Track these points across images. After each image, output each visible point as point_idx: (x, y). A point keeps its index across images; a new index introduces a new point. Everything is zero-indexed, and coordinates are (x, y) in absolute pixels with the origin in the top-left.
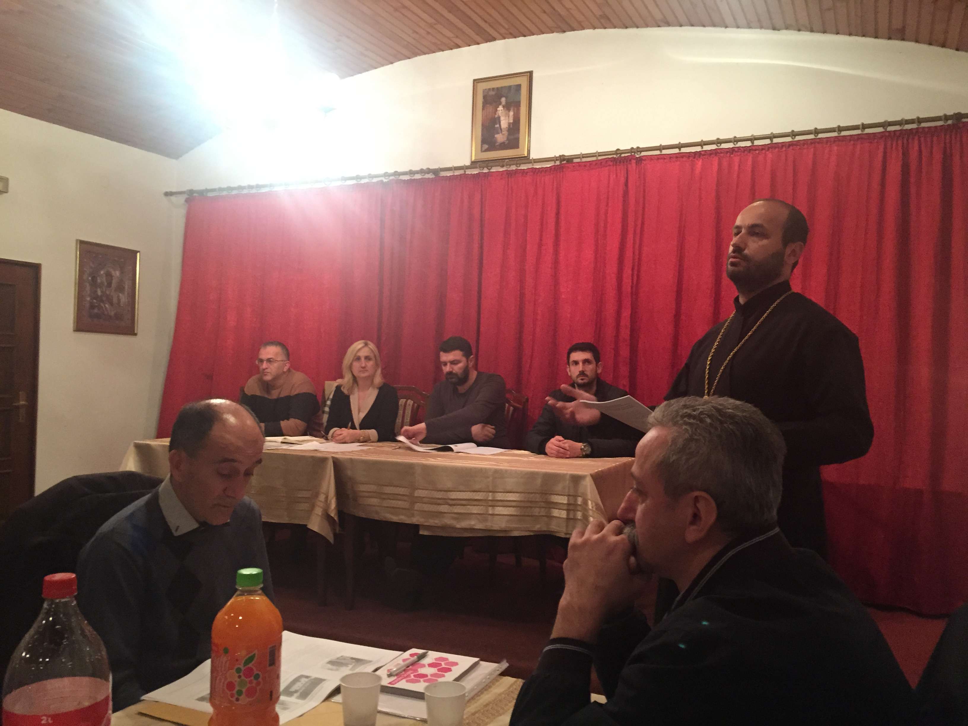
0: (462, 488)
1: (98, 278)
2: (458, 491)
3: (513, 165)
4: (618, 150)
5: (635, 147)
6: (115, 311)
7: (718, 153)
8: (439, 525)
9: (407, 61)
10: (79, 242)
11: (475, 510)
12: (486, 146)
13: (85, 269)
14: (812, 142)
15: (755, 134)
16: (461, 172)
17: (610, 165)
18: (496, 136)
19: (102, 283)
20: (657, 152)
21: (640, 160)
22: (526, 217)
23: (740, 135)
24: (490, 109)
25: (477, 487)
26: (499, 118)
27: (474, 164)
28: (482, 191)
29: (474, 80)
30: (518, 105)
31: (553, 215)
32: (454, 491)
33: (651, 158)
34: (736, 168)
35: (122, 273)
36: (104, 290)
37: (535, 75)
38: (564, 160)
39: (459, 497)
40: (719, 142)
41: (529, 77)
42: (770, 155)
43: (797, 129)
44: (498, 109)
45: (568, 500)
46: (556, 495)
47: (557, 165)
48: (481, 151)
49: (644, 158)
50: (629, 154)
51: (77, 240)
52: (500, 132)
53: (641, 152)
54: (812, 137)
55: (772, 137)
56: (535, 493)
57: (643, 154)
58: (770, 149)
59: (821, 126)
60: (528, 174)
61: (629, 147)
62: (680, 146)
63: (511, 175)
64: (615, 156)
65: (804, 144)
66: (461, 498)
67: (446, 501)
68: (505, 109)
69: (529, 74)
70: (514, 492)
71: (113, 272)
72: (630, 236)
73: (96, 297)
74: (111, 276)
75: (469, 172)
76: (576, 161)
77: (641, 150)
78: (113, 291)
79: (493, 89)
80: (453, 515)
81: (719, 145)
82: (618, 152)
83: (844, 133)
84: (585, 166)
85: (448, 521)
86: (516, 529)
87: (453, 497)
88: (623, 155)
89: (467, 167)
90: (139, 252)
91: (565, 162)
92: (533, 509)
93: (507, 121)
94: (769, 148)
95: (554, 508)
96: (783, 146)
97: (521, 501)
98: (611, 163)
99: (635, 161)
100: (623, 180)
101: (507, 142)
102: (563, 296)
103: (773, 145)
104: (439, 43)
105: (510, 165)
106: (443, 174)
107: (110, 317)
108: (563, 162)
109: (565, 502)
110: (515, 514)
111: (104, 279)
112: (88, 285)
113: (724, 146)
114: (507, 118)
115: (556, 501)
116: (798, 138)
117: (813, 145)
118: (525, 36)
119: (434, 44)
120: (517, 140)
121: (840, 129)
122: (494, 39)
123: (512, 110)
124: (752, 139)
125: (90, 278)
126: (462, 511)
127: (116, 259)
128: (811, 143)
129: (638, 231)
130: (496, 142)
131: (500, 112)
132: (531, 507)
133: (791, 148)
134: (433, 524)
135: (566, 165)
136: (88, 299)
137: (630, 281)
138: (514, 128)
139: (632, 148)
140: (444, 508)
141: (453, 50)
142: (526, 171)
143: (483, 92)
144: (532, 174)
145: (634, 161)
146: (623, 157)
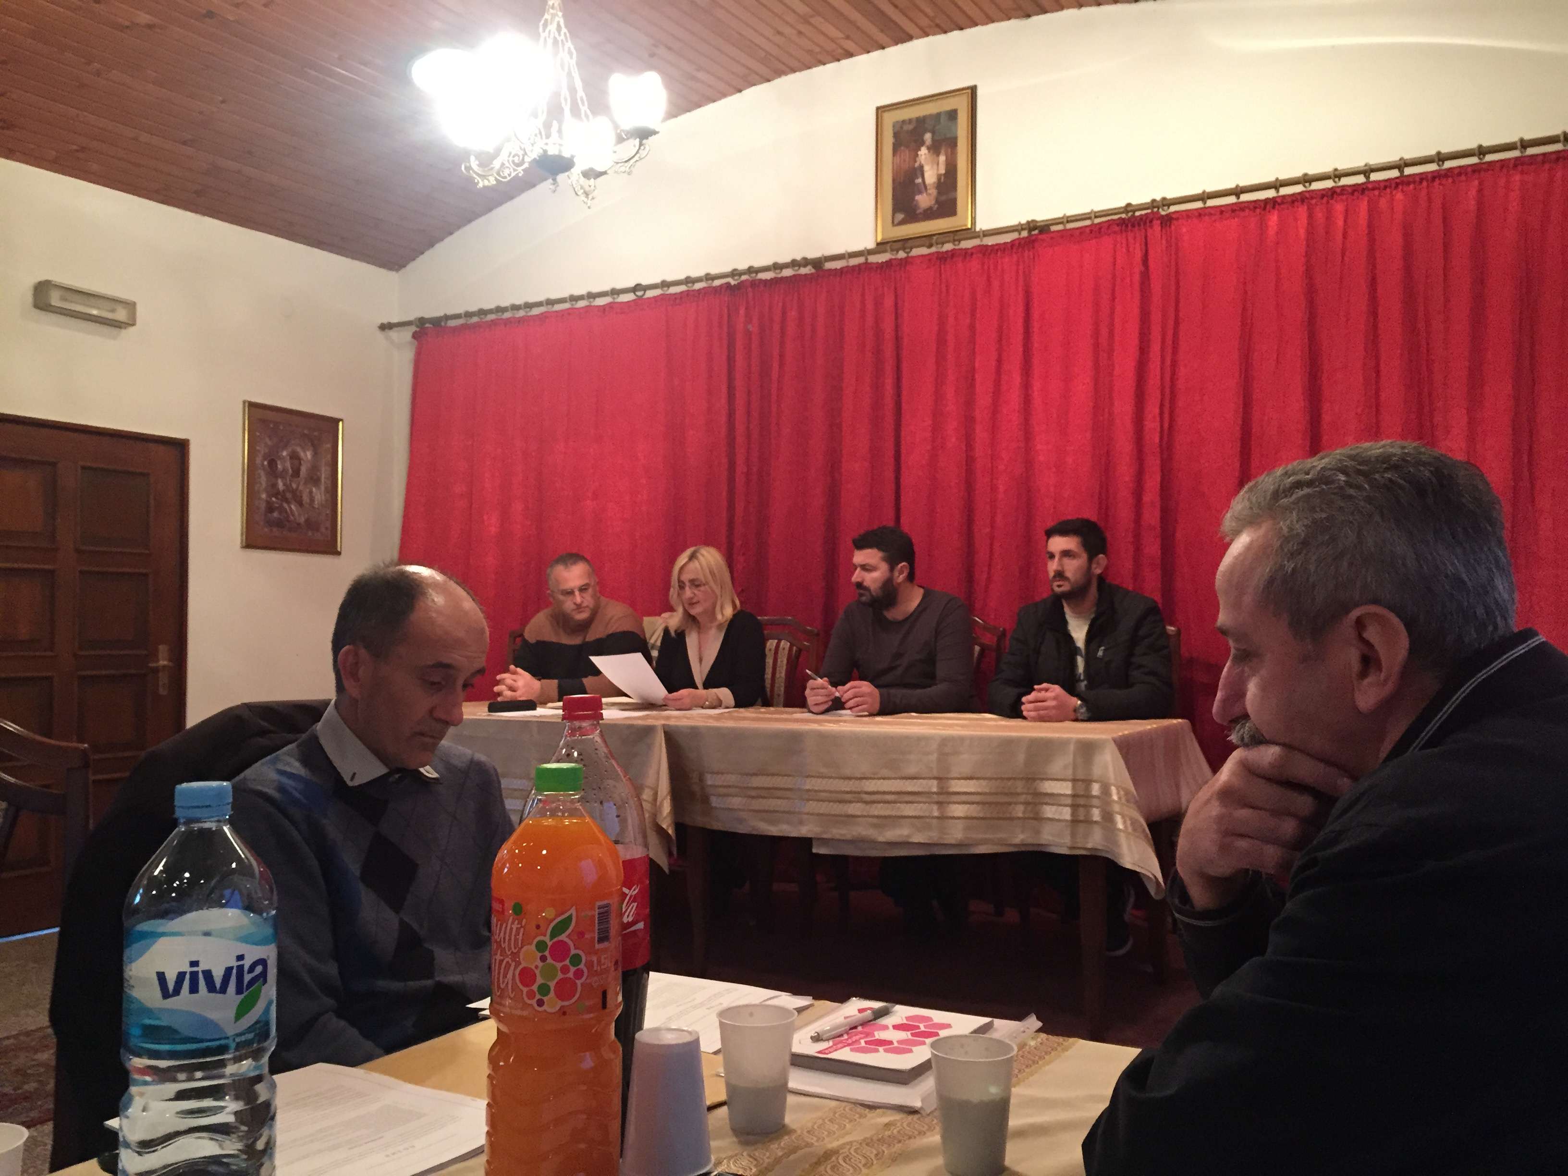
0: (885, 772)
1: (279, 462)
2: (879, 779)
3: (948, 242)
4: (1129, 205)
5: (1158, 198)
6: (306, 516)
7: (1307, 198)
8: (849, 837)
9: (766, 86)
10: (247, 404)
11: (909, 810)
12: (900, 216)
13: (258, 448)
14: (1475, 169)
15: (1371, 163)
16: (861, 260)
17: (1115, 233)
18: (918, 197)
19: (285, 470)
20: (1199, 205)
21: (1168, 220)
22: (972, 327)
23: (1343, 165)
24: (906, 154)
25: (912, 770)
26: (921, 167)
27: (881, 246)
28: (896, 289)
29: (878, 109)
30: (952, 143)
31: (1020, 322)
32: (874, 779)
33: (1188, 214)
34: (1340, 223)
35: (315, 454)
36: (288, 482)
37: (980, 92)
38: (1035, 228)
39: (881, 789)
40: (1307, 179)
41: (970, 95)
42: (1399, 196)
43: (1445, 149)
44: (919, 153)
45: (1074, 788)
46: (1052, 779)
47: (1023, 238)
48: (893, 222)
49: (1174, 216)
50: (1149, 211)
51: (244, 402)
52: (923, 189)
53: (1169, 206)
54: (1474, 160)
55: (1403, 166)
56: (1015, 779)
57: (1173, 209)
58: (1400, 187)
59: (1488, 142)
60: (974, 256)
61: (1147, 199)
62: (1237, 192)
63: (946, 260)
64: (1123, 216)
65: (1460, 174)
66: (886, 790)
67: (858, 797)
68: (931, 152)
69: (969, 91)
70: (978, 779)
71: (302, 454)
72: (1155, 348)
73: (277, 494)
74: (299, 459)
75: (873, 259)
76: (1054, 228)
77: (1169, 202)
78: (302, 483)
79: (910, 121)
80: (870, 820)
81: (1307, 184)
82: (1129, 209)
83: (1531, 151)
84: (1072, 236)
85: (861, 830)
86: (985, 842)
87: (870, 789)
88: (1137, 214)
89: (870, 252)
90: (342, 420)
91: (1036, 232)
92: (1013, 805)
93: (935, 172)
94: (1397, 185)
95: (1046, 804)
96: (1421, 180)
97: (990, 794)
98: (1117, 229)
99: (1159, 222)
100: (1138, 254)
101: (936, 206)
102: (1041, 458)
103: (1405, 179)
104: (817, 49)
105: (943, 243)
106: (829, 265)
107: (299, 524)
108: (1033, 233)
109: (1069, 792)
110: (981, 815)
111: (288, 465)
112: (262, 473)
113: (1316, 186)
114: (935, 167)
115: (1049, 791)
116: (1448, 164)
117: (1476, 175)
118: (961, 29)
119: (810, 52)
120: (954, 202)
121: (1524, 144)
122: (909, 38)
123: (943, 151)
124: (1367, 171)
125: (266, 463)
126: (887, 813)
127: (306, 432)
128: (1474, 171)
129: (1169, 342)
130: (916, 207)
131: (923, 157)
132: (1010, 804)
133: (1437, 181)
134: (838, 837)
135: (1040, 237)
136: (264, 496)
137: (1158, 424)
138: (948, 183)
139: (1154, 201)
140: (855, 809)
141: (841, 62)
142: (969, 251)
143: (894, 126)
144: (980, 255)
145: (1157, 223)
146: (1138, 216)
